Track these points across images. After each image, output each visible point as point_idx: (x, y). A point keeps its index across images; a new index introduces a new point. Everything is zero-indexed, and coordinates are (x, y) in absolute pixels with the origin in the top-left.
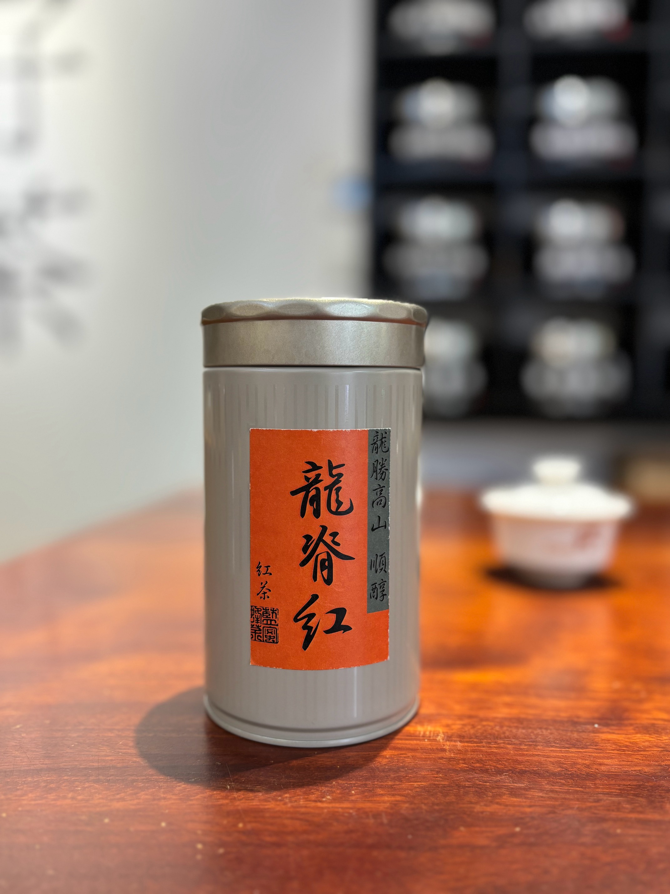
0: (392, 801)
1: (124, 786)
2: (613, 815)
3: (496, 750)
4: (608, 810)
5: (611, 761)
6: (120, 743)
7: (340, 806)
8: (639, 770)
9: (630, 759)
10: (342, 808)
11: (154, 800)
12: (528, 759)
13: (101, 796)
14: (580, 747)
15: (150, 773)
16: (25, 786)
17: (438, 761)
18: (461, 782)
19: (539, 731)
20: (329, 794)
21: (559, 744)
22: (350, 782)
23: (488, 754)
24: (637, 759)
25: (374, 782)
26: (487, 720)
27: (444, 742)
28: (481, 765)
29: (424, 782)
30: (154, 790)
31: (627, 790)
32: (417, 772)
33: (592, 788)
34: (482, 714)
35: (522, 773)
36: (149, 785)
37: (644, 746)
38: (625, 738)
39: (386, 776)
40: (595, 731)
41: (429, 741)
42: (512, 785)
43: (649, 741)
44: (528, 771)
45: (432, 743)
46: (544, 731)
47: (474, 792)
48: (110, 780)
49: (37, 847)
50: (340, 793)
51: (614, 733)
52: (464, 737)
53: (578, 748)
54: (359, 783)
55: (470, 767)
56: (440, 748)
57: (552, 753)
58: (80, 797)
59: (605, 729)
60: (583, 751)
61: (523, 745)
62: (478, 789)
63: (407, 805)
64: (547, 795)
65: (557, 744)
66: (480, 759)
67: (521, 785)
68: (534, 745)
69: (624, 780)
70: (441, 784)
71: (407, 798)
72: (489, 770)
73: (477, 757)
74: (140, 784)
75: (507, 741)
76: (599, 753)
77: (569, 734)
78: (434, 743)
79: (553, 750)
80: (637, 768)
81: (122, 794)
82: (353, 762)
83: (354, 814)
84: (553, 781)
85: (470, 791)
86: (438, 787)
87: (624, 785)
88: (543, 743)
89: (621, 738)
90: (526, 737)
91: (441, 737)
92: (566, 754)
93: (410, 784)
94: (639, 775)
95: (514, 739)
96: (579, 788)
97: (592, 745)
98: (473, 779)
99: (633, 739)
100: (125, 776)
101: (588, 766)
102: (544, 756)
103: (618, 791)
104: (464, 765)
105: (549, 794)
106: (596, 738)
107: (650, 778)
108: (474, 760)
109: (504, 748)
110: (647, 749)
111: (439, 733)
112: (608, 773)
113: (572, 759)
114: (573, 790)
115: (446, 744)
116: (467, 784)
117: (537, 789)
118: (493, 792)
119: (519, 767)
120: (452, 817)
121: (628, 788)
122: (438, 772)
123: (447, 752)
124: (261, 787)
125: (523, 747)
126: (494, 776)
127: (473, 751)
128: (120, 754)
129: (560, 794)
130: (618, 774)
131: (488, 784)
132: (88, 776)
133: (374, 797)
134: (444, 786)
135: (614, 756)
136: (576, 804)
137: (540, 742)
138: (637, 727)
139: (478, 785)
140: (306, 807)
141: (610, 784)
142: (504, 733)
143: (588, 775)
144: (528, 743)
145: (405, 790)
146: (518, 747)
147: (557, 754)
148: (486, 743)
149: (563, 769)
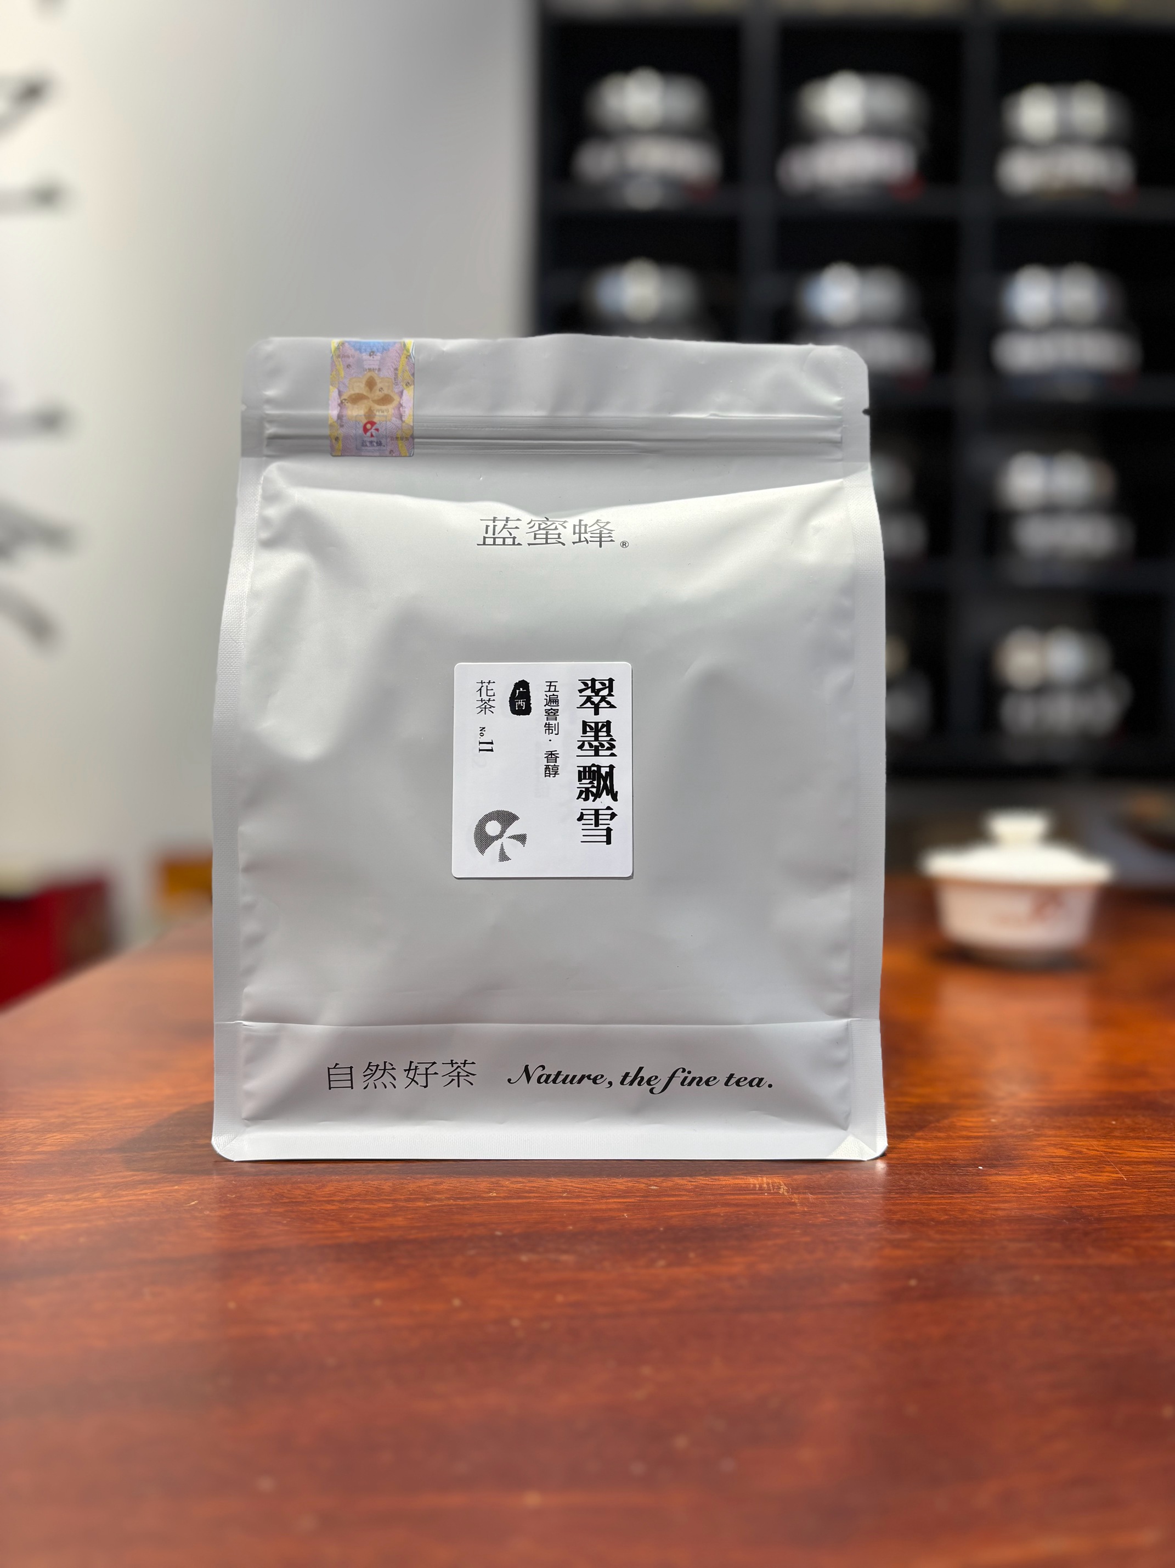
2: (1026, 1261)
4: (1018, 1257)
5: (1008, 1205)
9: (1031, 1202)
14: (966, 1191)
24: (1039, 1201)
38: (1019, 1179)
40: (981, 1174)
45: (774, 1196)
46: (915, 1176)
51: (1005, 1175)
53: (963, 1193)
56: (787, 1202)
59: (993, 1171)
60: (971, 1196)
65: (936, 1189)
69: (1028, 1224)
76: (991, 1197)
77: (947, 1178)
87: (1031, 1229)
89: (1014, 1180)
92: (950, 1201)
94: (1046, 1218)
97: (980, 1189)
99: (1030, 1180)
101: (981, 1212)
103: (1024, 1236)
106: (982, 1181)
110: (1049, 1190)
112: (1008, 1218)
113: (959, 1206)
115: (793, 1197)
130: (1020, 1218)
135: (1009, 1199)
138: (1033, 1167)
141: (1013, 1229)
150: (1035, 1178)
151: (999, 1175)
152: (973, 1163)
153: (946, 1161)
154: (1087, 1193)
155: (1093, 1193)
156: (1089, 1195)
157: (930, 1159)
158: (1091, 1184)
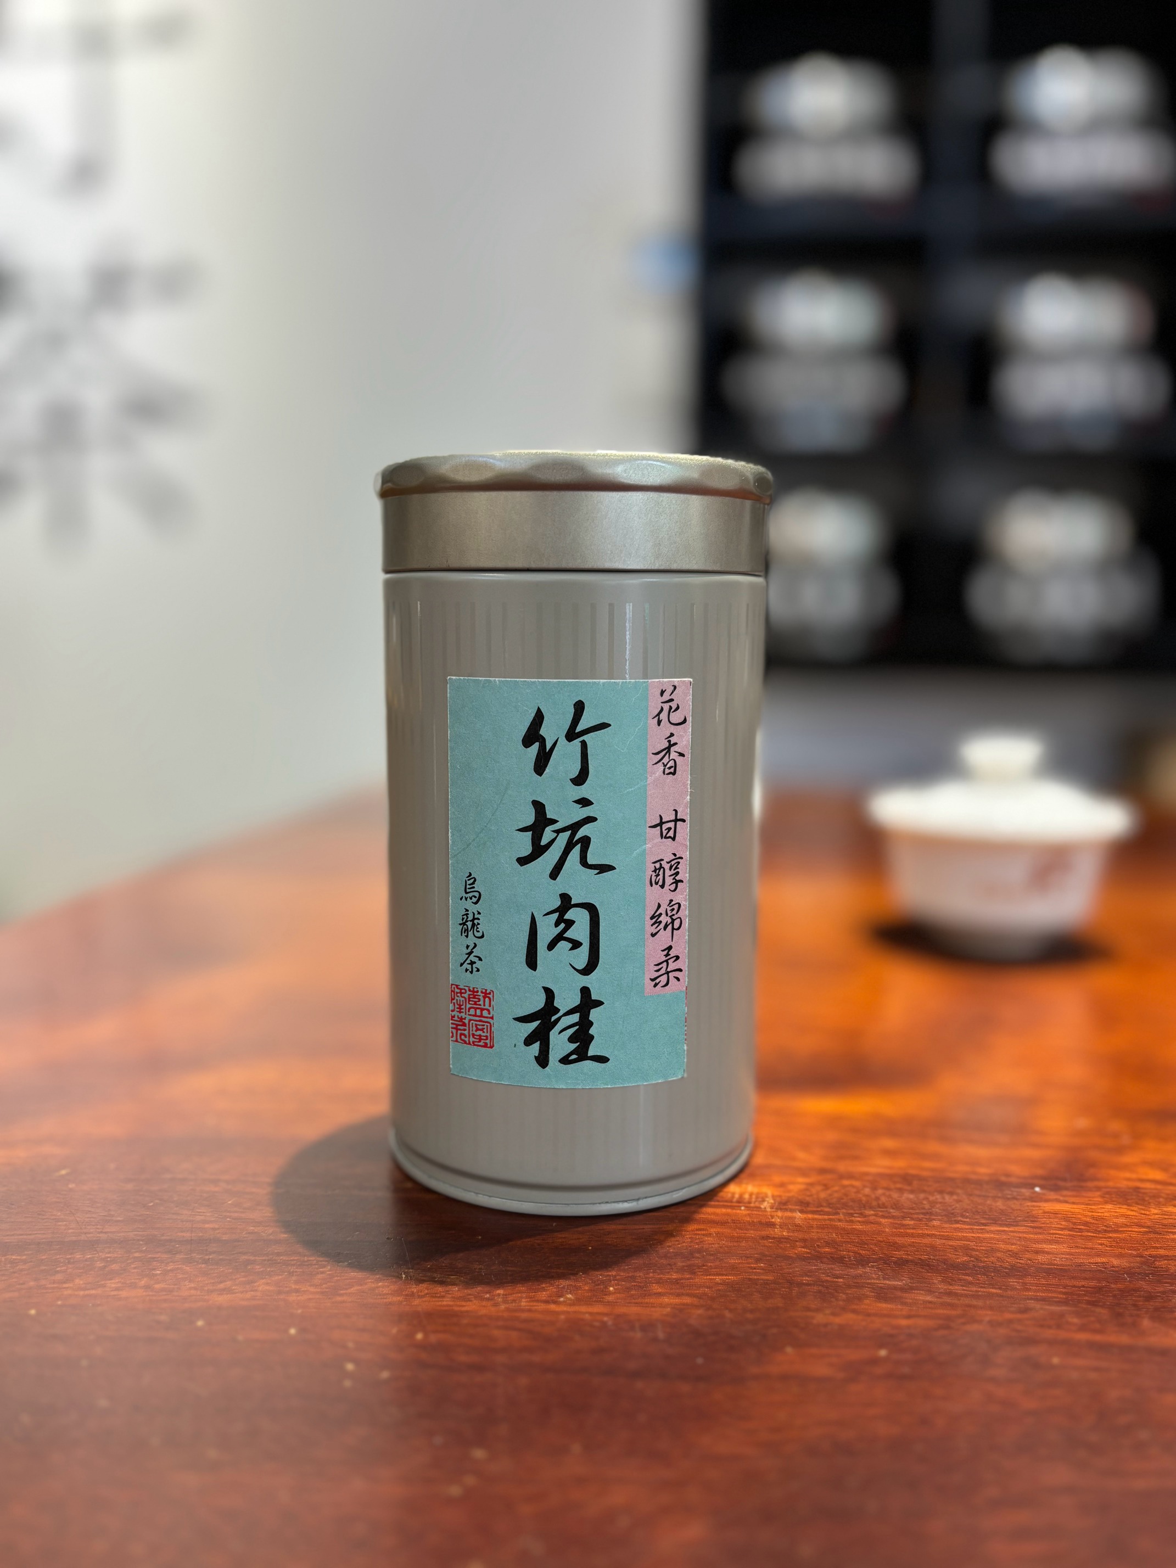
0: (676, 1304)
1: (231, 1271)
2: (1049, 1333)
3: (861, 1227)
4: (1042, 1326)
5: (1055, 1247)
6: (230, 1202)
7: (586, 1311)
8: (1102, 1263)
9: (1090, 1244)
10: (591, 1314)
11: (279, 1293)
12: (913, 1242)
13: (192, 1285)
14: (1007, 1223)
15: (276, 1251)
16: (70, 1266)
17: (760, 1241)
18: (796, 1276)
19: (938, 1197)
20: (570, 1292)
21: (970, 1218)
22: (608, 1273)
23: (846, 1232)
24: (1101, 1244)
25: (648, 1274)
26: (851, 1176)
27: (773, 1211)
28: (833, 1250)
29: (733, 1276)
30: (280, 1277)
31: (1079, 1295)
32: (722, 1260)
33: (1018, 1289)
34: (842, 1167)
35: (902, 1263)
36: (272, 1269)
37: (1116, 1224)
38: (1084, 1210)
39: (669, 1265)
40: (1035, 1198)
41: (748, 1210)
42: (882, 1282)
43: (1127, 1216)
44: (912, 1261)
45: (753, 1213)
46: (947, 1197)
47: (815, 1292)
48: (209, 1259)
49: (84, 1363)
50: (590, 1290)
51: (1066, 1202)
52: (808, 1204)
53: (1001, 1225)
54: (622, 1274)
55: (813, 1252)
56: (766, 1222)
57: (955, 1233)
58: (157, 1286)
59: (1052, 1195)
60: (1010, 1229)
61: (909, 1219)
62: (823, 1289)
63: (700, 1311)
64: (938, 1300)
65: (967, 1217)
66: (833, 1241)
67: (896, 1283)
68: (926, 1219)
69: (1073, 1278)
70: (762, 1279)
71: (701, 1301)
72: (846, 1258)
73: (826, 1237)
74: (259, 1267)
75: (881, 1211)
76: (1036, 1234)
77: (988, 1202)
78: (755, 1212)
79: (958, 1228)
80: (1099, 1260)
81: (228, 1283)
82: (615, 1241)
83: (610, 1323)
84: (952, 1277)
85: (810, 1291)
86: (757, 1284)
87: (1074, 1286)
88: (942, 1216)
89: (1077, 1211)
90: (914, 1206)
91: (768, 1203)
92: (980, 1235)
93: (708, 1277)
94: (1101, 1270)
95: (893, 1209)
96: (995, 1288)
97: (1026, 1221)
98: (817, 1272)
99: (1099, 1212)
100: (234, 1254)
101: (1015, 1255)
102: (942, 1237)
103: (1061, 1296)
104: (803, 1249)
105: (943, 1297)
106: (1034, 1209)
107: (1119, 1277)
108: (822, 1241)
109: (874, 1224)
110: (1121, 1229)
111: (767, 1196)
112: (1049, 1267)
113: (989, 1243)
114: (984, 1292)
115: (776, 1215)
116: (805, 1280)
117: (923, 1290)
118: (847, 1294)
119: (896, 1254)
120: (774, 1330)
121: (1079, 1291)
122: (758, 1260)
123: (777, 1228)
124: (457, 1278)
125: (908, 1222)
126: (851, 1268)
127: (822, 1227)
128: (228, 1219)
129: (962, 1298)
130: (1065, 1268)
131: (842, 1280)
132: (174, 1253)
133: (646, 1297)
134: (766, 1283)
135: (1061, 1239)
136: (988, 1315)
137: (937, 1214)
138: (1108, 1193)
139: (823, 1282)
140: (530, 1311)
141: (1050, 1284)
142: (877, 1199)
143: (1013, 1268)
144: (916, 1216)
145: (700, 1286)
146: (899, 1222)
147: (965, 1234)
148: (844, 1214)
149: (972, 1259)
150: (1107, 1211)
151: (1059, 1201)
152: (1030, 1181)
153: (995, 1178)
157: (976, 1174)
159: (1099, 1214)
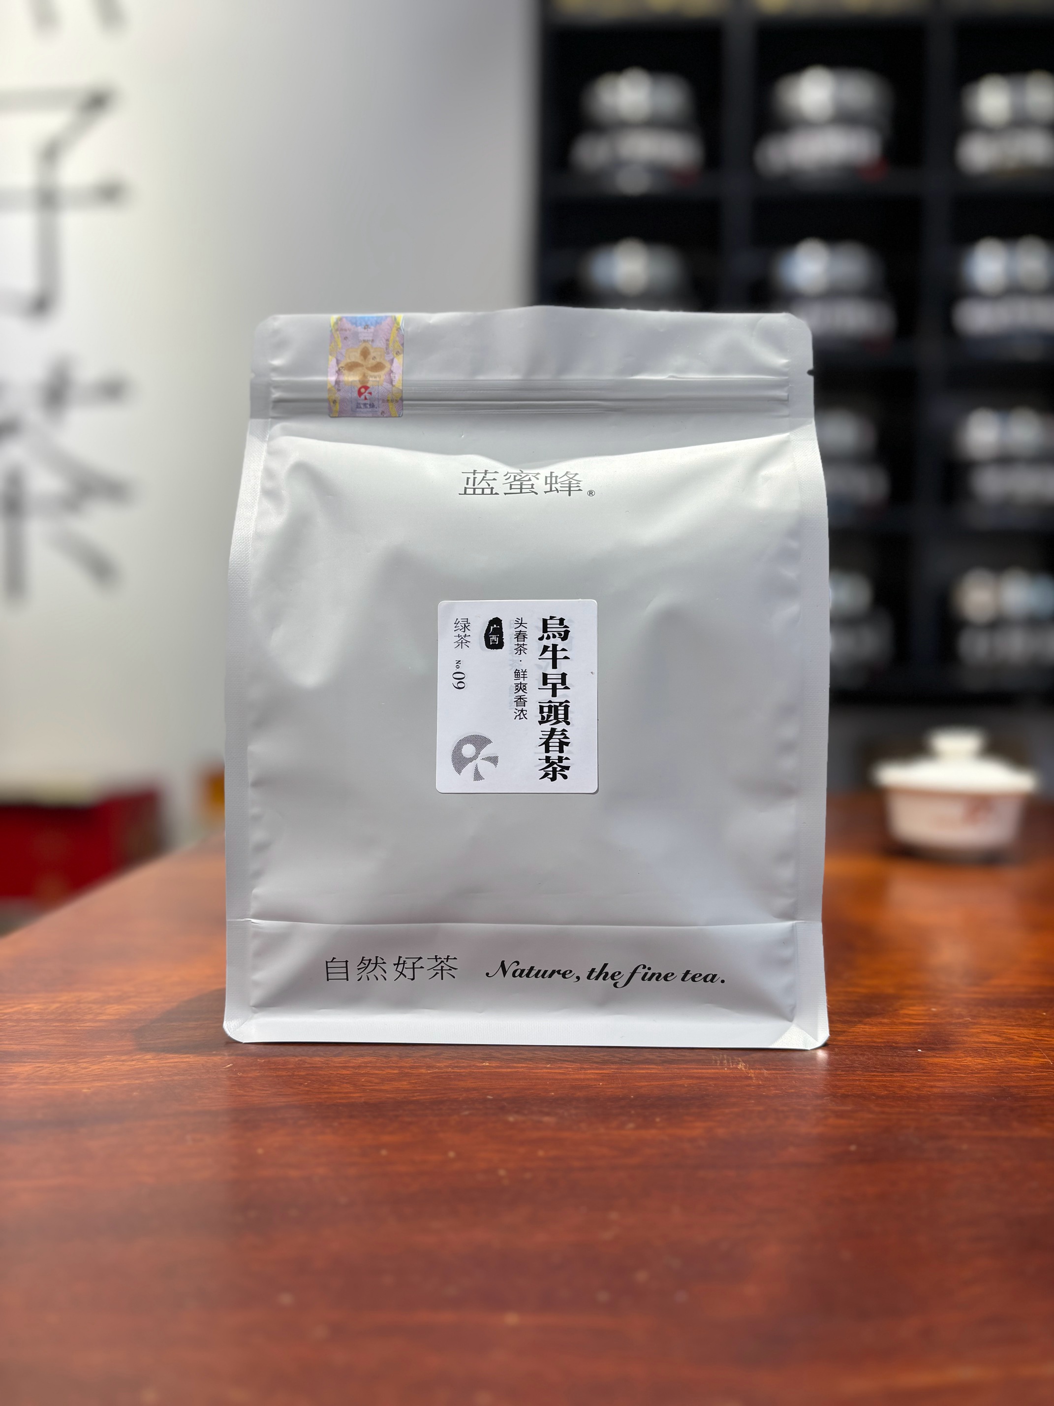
2: (955, 1132)
4: (949, 1128)
5: (942, 1083)
9: (965, 1081)
14: (906, 1071)
24: (972, 1081)
27: (747, 1070)
32: (725, 1100)
35: (845, 1097)
37: (976, 1068)
38: (955, 1061)
40: (919, 1055)
41: (729, 1070)
43: (983, 1064)
44: (851, 1095)
51: (941, 1057)
52: (769, 1064)
53: (903, 1072)
55: (783, 1093)
56: (744, 1076)
57: (874, 1078)
59: (930, 1053)
60: (910, 1074)
65: (878, 1068)
76: (928, 1076)
77: (889, 1059)
78: (735, 1071)
79: (875, 1075)
80: (972, 1090)
87: (963, 1105)
89: (950, 1062)
91: (742, 1065)
92: (891, 1079)
94: (976, 1096)
97: (918, 1069)
101: (917, 1089)
103: (956, 1111)
106: (921, 1062)
107: (989, 1099)
110: (981, 1072)
111: (739, 1061)
112: (942, 1095)
113: (898, 1083)
114: (905, 1111)
115: (750, 1072)
117: (865, 1112)
118: (816, 1116)
119: (840, 1092)
121: (967, 1108)
123: (754, 1080)
135: (946, 1079)
138: (967, 1051)
139: (797, 1110)
141: (946, 1105)
147: (881, 1079)
150: (969, 1061)
151: (937, 1057)
152: (913, 1046)
153: (888, 1044)
154: (1016, 1075)
155: (1021, 1075)
156: (1017, 1076)
157: (875, 1042)
158: (1019, 1066)
159: (965, 1064)
